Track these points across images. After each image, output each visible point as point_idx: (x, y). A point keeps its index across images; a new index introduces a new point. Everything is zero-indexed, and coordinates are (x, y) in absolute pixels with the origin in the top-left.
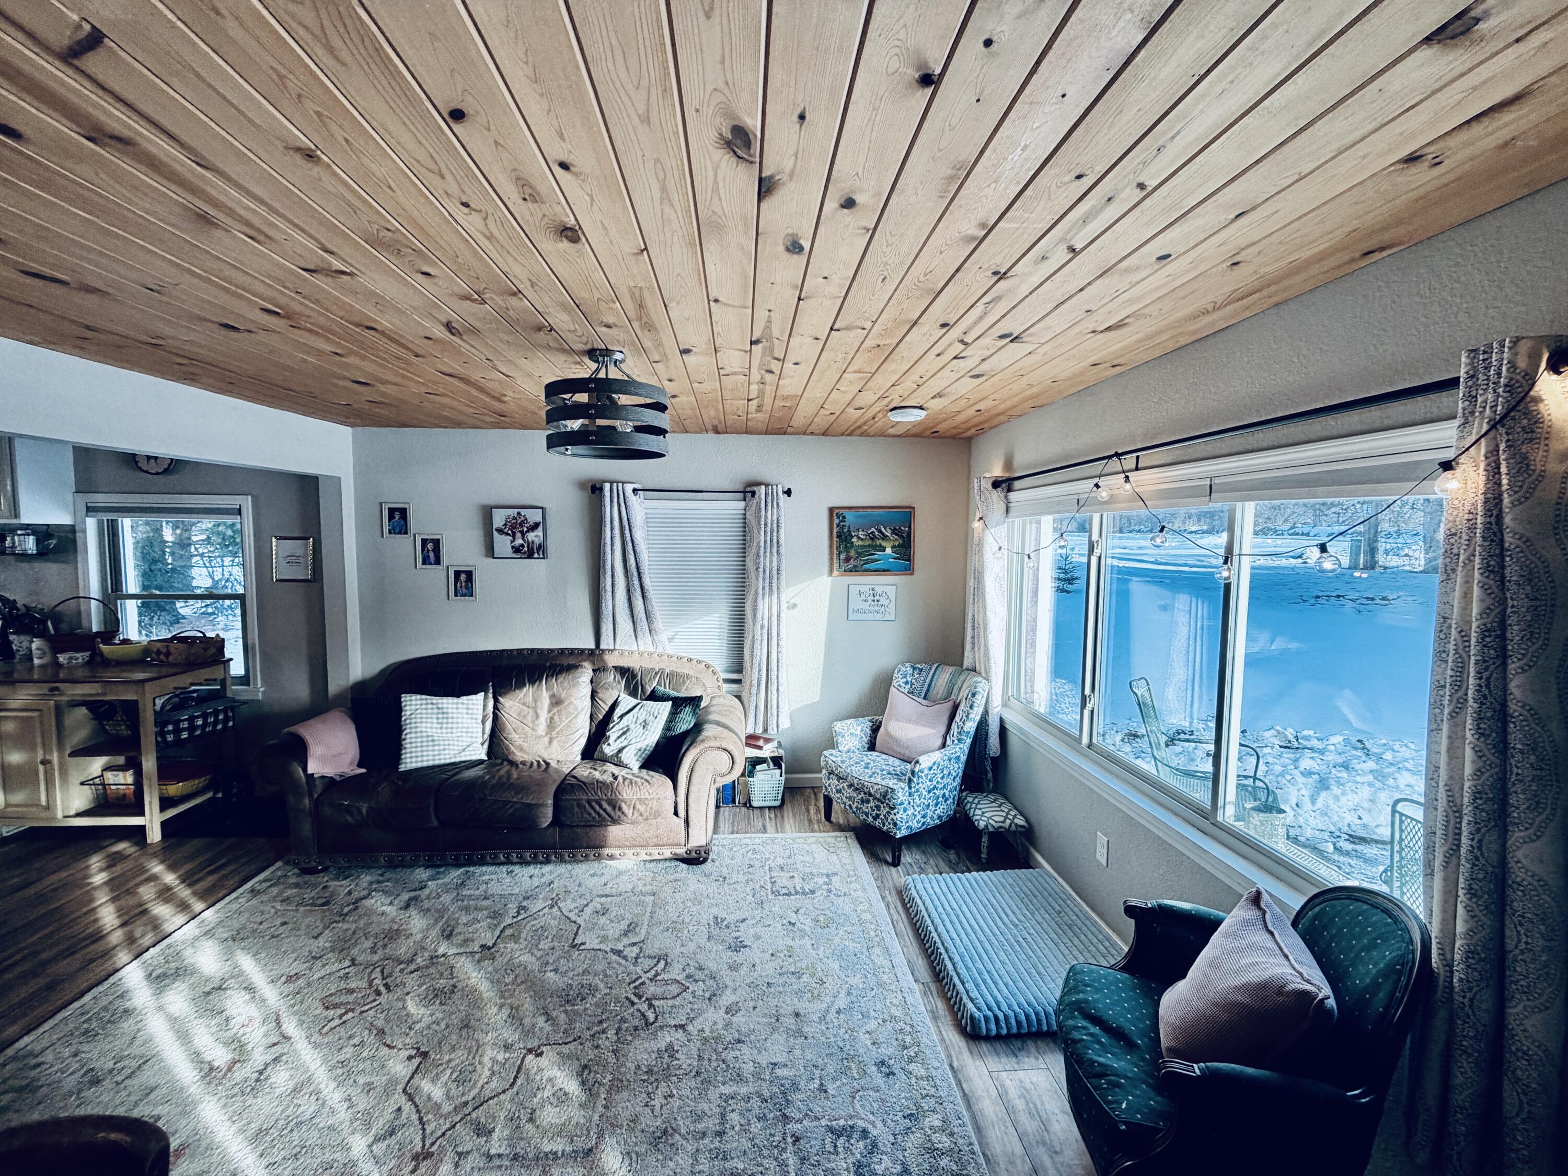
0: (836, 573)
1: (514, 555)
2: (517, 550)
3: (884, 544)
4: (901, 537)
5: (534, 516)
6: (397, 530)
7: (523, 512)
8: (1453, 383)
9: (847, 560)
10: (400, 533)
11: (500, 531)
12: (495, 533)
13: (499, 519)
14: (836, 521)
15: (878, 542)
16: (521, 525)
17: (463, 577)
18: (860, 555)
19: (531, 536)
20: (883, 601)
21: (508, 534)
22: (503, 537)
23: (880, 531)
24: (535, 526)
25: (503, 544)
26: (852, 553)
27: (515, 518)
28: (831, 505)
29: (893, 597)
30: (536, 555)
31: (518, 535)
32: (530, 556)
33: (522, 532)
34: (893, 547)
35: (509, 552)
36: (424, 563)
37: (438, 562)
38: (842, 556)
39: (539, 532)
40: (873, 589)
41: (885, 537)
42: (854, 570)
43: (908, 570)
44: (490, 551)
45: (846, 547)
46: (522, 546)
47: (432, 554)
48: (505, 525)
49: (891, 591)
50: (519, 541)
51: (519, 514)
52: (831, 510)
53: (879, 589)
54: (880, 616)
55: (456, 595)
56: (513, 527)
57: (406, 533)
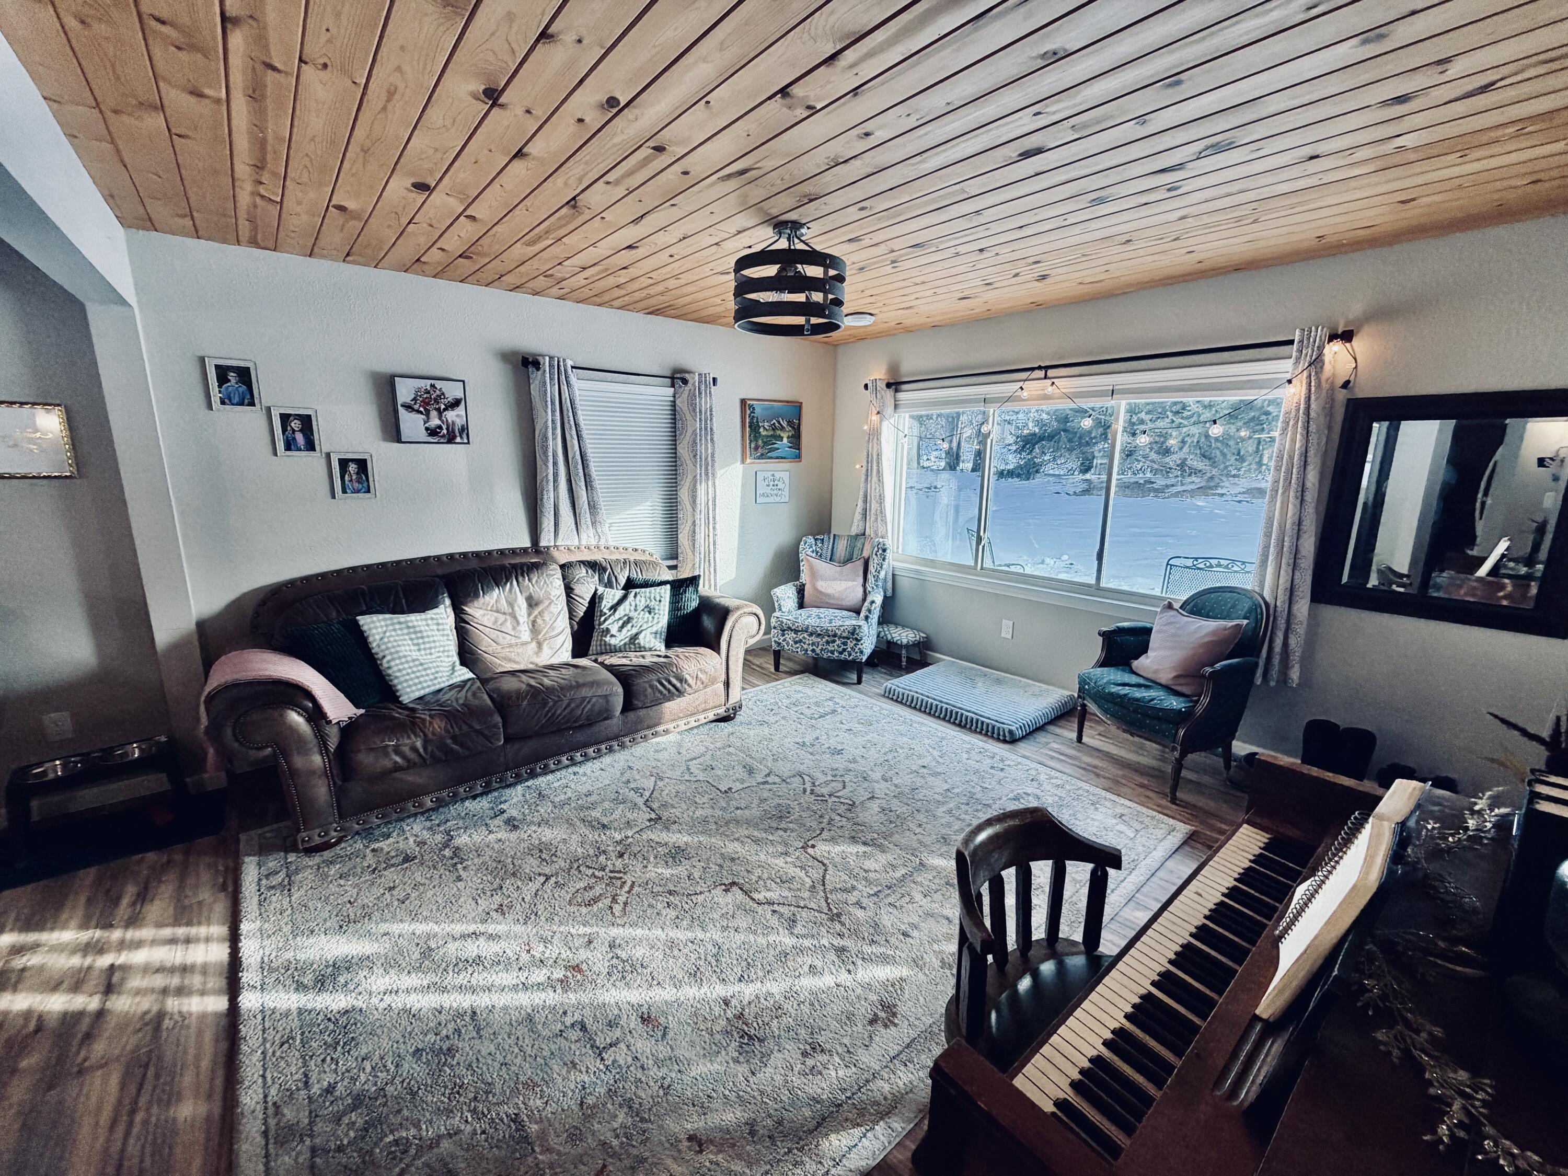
0: (748, 461)
1: (430, 439)
2: (433, 432)
3: (782, 435)
4: (793, 428)
5: (452, 391)
6: (236, 400)
7: (439, 384)
8: (1291, 342)
9: (756, 448)
10: (241, 404)
11: (408, 407)
12: (401, 410)
13: (405, 391)
14: (748, 412)
15: (778, 432)
16: (436, 401)
17: (352, 468)
18: (765, 443)
19: (451, 415)
20: (781, 486)
21: (421, 413)
22: (414, 415)
23: (779, 422)
24: (456, 403)
25: (412, 423)
26: (760, 442)
27: (428, 392)
28: (742, 397)
29: (787, 481)
30: (458, 440)
31: (434, 414)
32: (451, 440)
33: (438, 410)
34: (788, 438)
35: (423, 435)
36: (288, 447)
37: (310, 446)
38: (753, 445)
39: (460, 410)
40: (773, 475)
41: (782, 428)
42: (762, 456)
43: (798, 457)
44: (393, 432)
45: (755, 436)
46: (440, 427)
47: (300, 438)
48: (415, 399)
49: (786, 476)
50: (435, 422)
51: (433, 386)
52: (743, 402)
53: (777, 475)
54: (777, 499)
55: (344, 491)
56: (426, 403)
57: (252, 404)
